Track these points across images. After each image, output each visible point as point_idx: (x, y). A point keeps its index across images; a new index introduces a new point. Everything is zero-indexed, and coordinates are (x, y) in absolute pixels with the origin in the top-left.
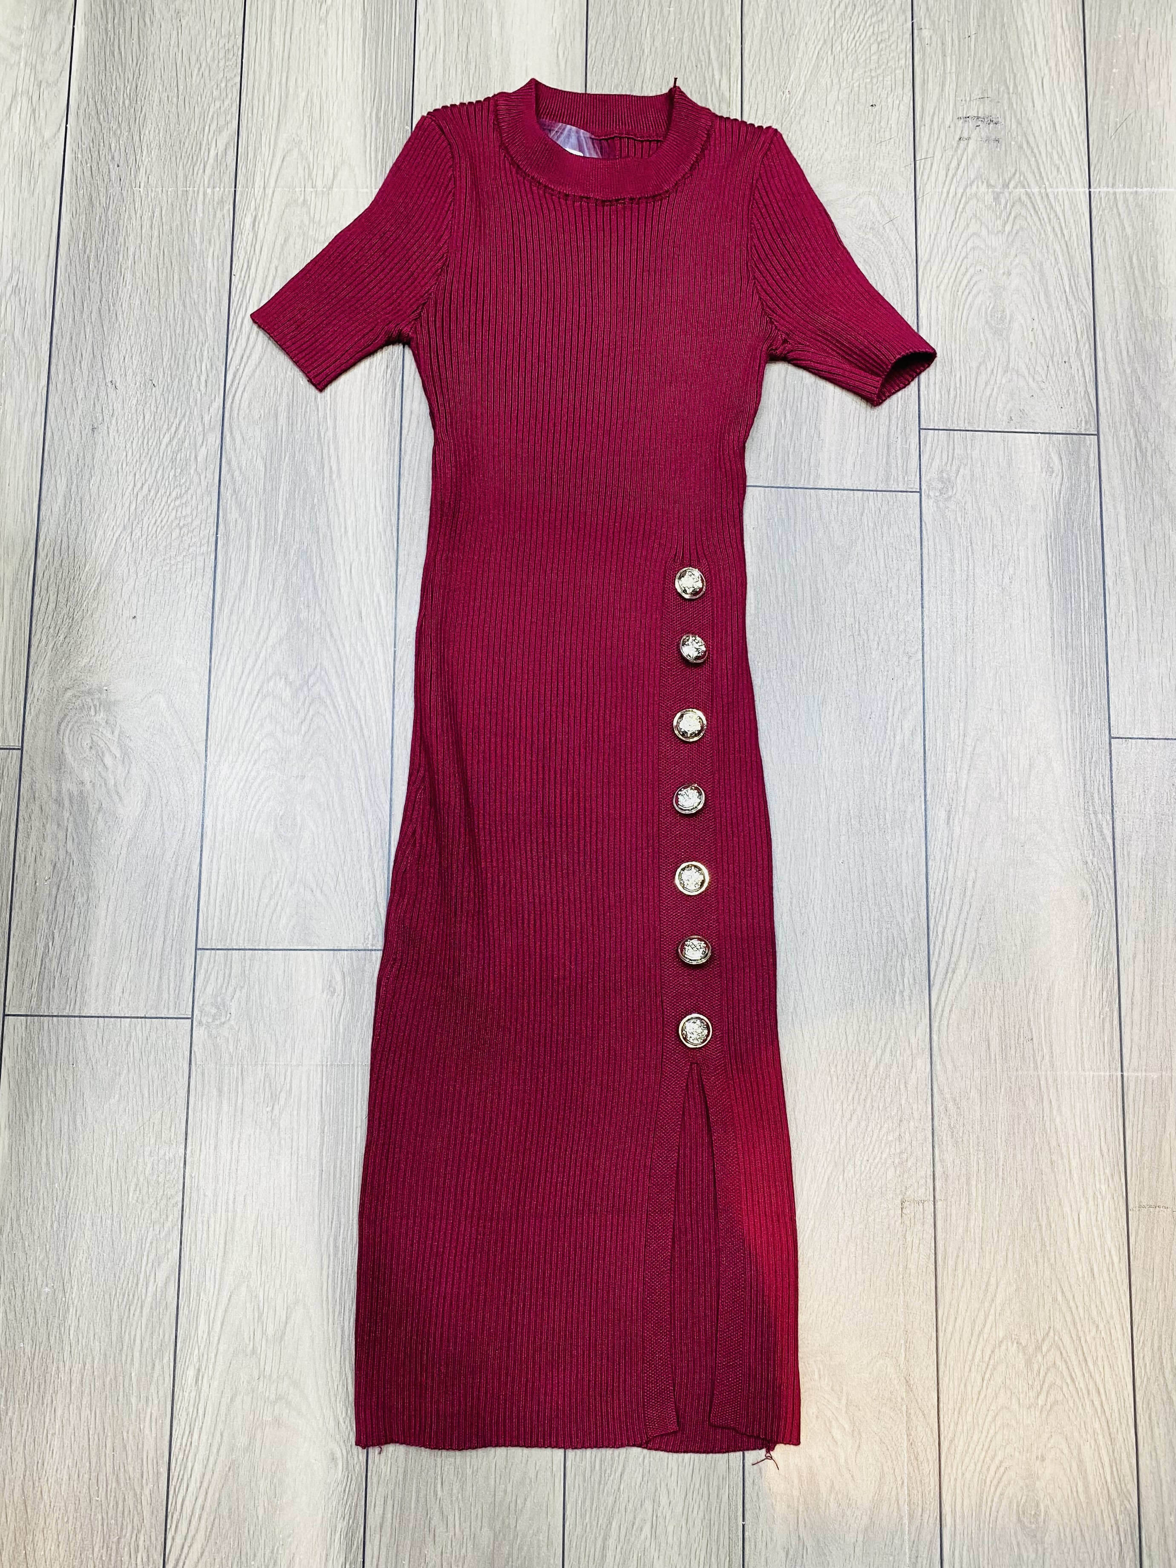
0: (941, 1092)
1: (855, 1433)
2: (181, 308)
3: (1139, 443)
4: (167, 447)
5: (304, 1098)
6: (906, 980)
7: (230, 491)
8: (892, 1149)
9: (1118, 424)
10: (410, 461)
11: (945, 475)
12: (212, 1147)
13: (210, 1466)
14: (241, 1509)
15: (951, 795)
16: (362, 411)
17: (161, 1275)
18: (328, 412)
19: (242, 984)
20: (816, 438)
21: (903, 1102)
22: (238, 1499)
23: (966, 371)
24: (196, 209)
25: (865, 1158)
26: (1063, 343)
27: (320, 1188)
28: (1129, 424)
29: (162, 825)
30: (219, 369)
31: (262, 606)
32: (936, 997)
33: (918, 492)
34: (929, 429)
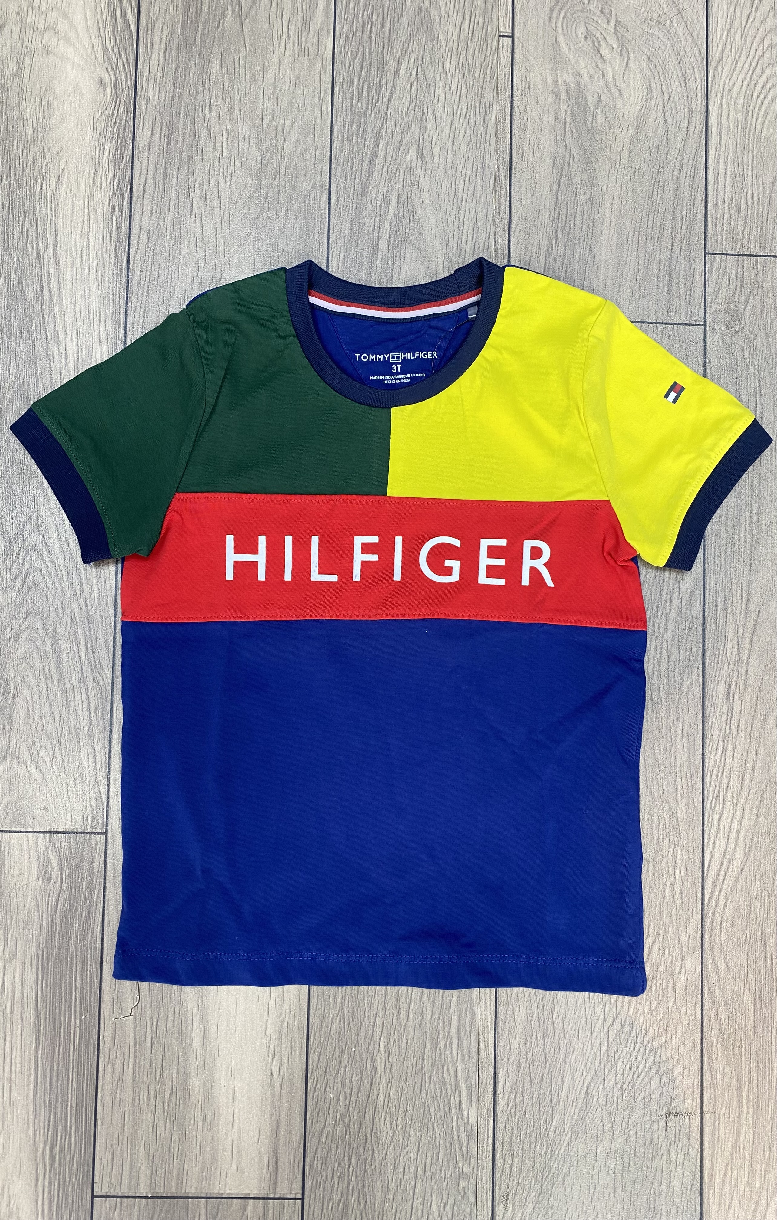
0: (712, 995)
5: (18, 994)
6: (677, 873)
8: (657, 1057)
10: (139, 283)
11: (732, 306)
15: (731, 666)
16: (86, 226)
20: (590, 263)
21: (671, 1004)
23: (759, 187)
25: (628, 1066)
27: (35, 1093)
32: (709, 890)
33: (702, 325)
34: (715, 254)
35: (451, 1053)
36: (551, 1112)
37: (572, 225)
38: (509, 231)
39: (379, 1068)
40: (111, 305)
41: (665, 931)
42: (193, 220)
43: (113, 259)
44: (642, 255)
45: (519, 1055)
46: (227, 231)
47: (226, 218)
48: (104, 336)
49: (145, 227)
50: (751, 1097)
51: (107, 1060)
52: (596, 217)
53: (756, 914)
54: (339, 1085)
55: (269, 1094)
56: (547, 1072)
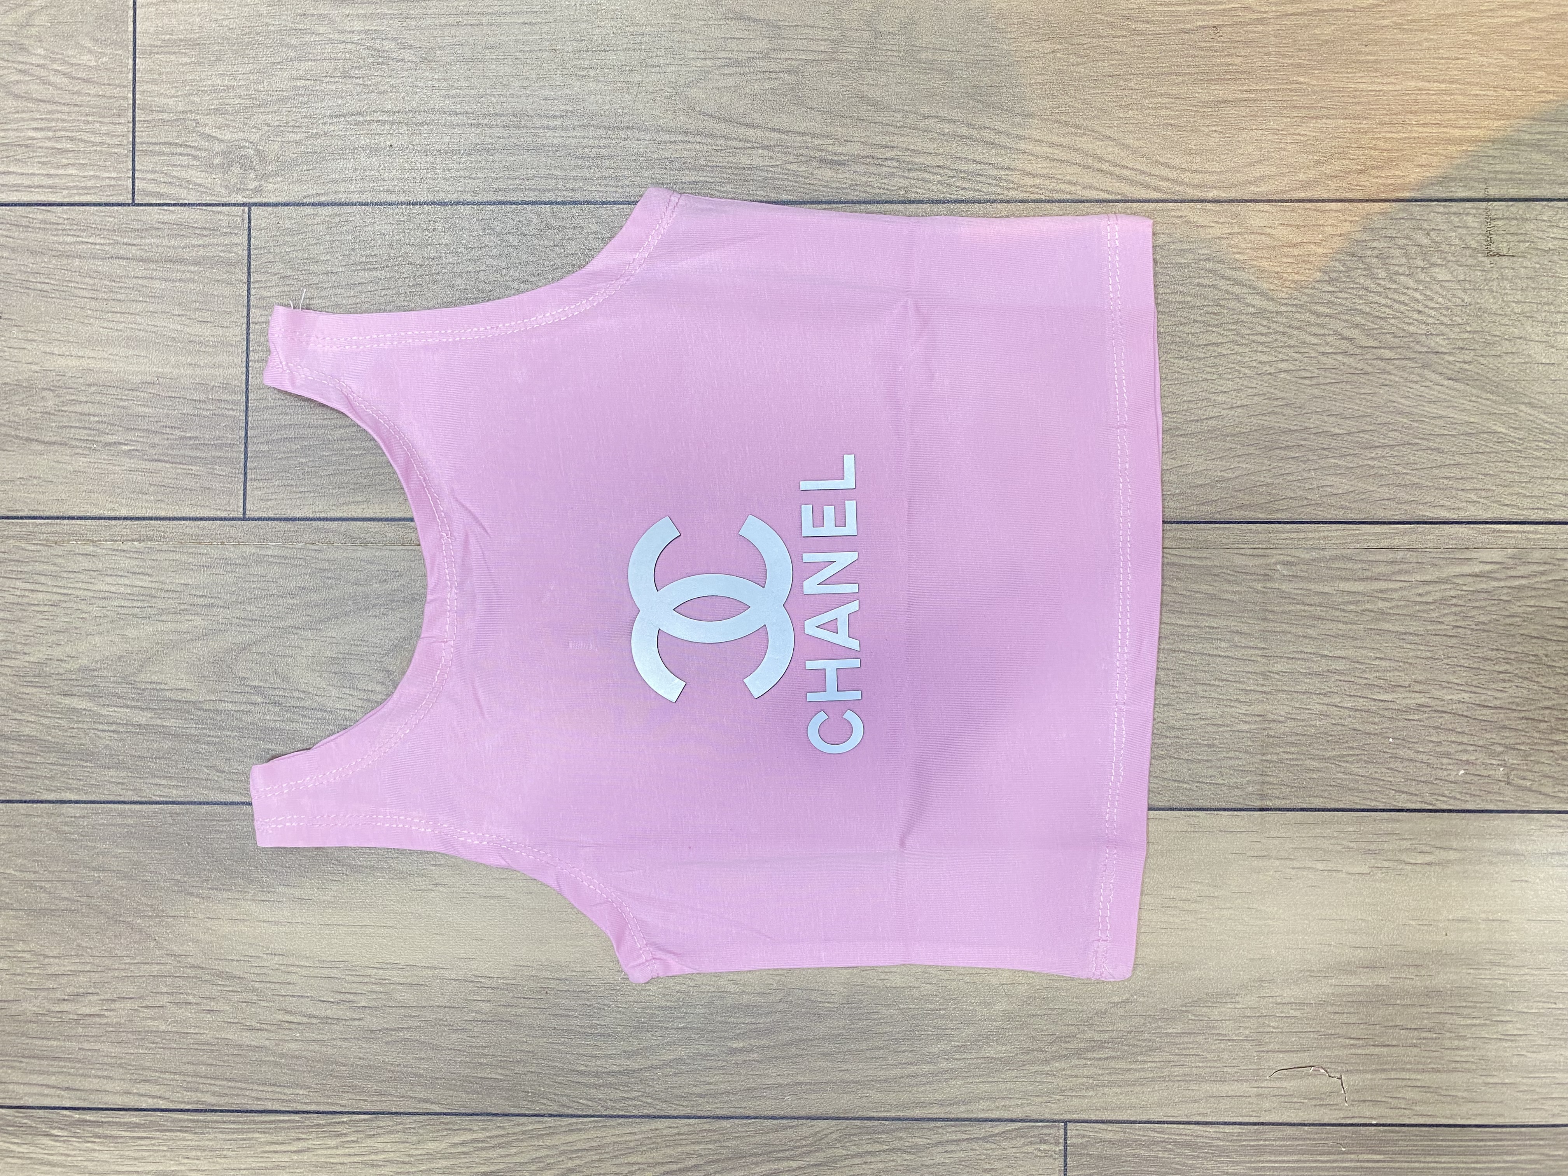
0: (1305, 185)
8: (1401, 270)
10: (214, 1094)
11: (216, 161)
15: (791, 158)
20: (156, 389)
21: (1320, 250)
23: (23, 120)
25: (1416, 316)
32: (1143, 191)
33: (249, 210)
34: (133, 188)
35: (1395, 590)
36: (1485, 436)
37: (97, 419)
38: (110, 518)
39: (1419, 701)
40: (250, 1136)
41: (1208, 259)
42: (111, 1014)
43: (178, 1134)
44: (139, 307)
45: (1399, 485)
46: (128, 960)
47: (107, 962)
48: (301, 1145)
49: (126, 1086)
50: (1463, 122)
51: (1407, 1112)
52: (82, 381)
53: (1179, 117)
54: (1445, 761)
55: (1457, 868)
56: (1425, 443)
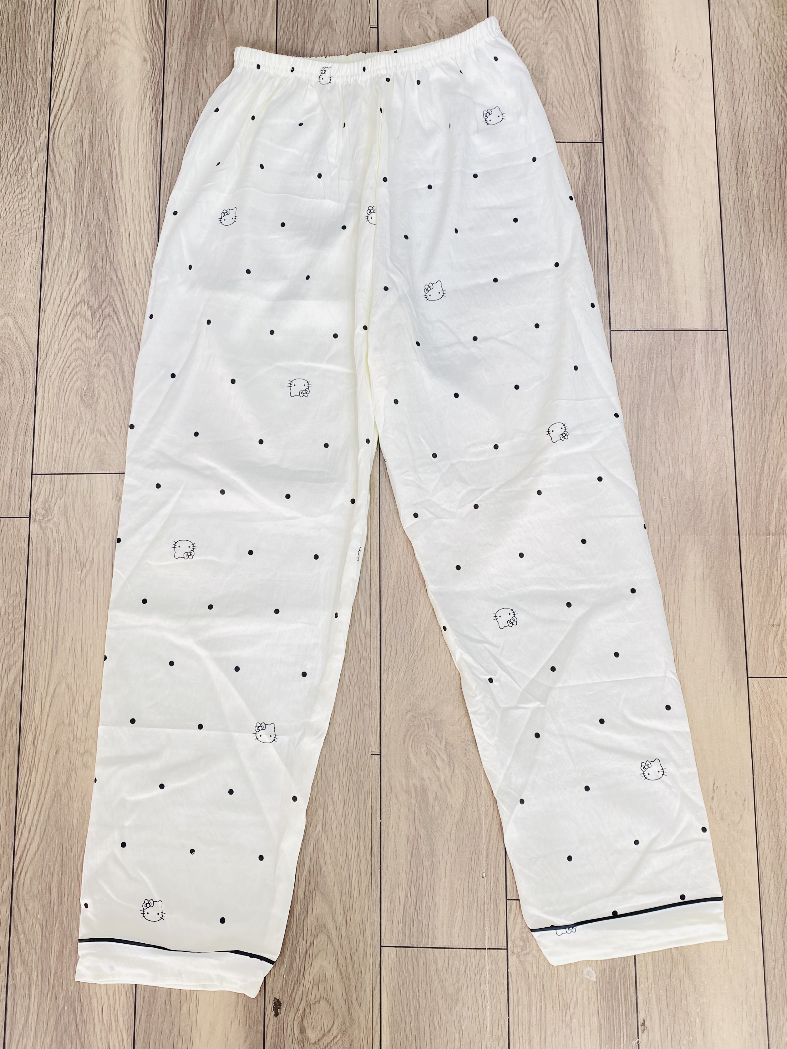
1: (451, 763)
2: (21, 75)
3: (629, 147)
4: (12, 162)
7: (53, 189)
9: (616, 135)
12: (43, 597)
13: (43, 794)
14: (63, 819)
17: (11, 677)
18: (115, 138)
19: (61, 496)
22: (60, 814)
24: (30, 13)
26: (581, 86)
28: (623, 136)
29: (10, 397)
30: (45, 113)
31: (73, 260)
